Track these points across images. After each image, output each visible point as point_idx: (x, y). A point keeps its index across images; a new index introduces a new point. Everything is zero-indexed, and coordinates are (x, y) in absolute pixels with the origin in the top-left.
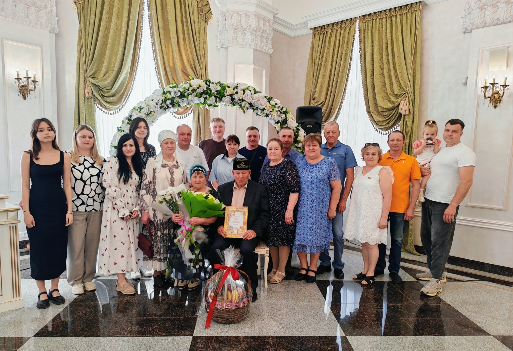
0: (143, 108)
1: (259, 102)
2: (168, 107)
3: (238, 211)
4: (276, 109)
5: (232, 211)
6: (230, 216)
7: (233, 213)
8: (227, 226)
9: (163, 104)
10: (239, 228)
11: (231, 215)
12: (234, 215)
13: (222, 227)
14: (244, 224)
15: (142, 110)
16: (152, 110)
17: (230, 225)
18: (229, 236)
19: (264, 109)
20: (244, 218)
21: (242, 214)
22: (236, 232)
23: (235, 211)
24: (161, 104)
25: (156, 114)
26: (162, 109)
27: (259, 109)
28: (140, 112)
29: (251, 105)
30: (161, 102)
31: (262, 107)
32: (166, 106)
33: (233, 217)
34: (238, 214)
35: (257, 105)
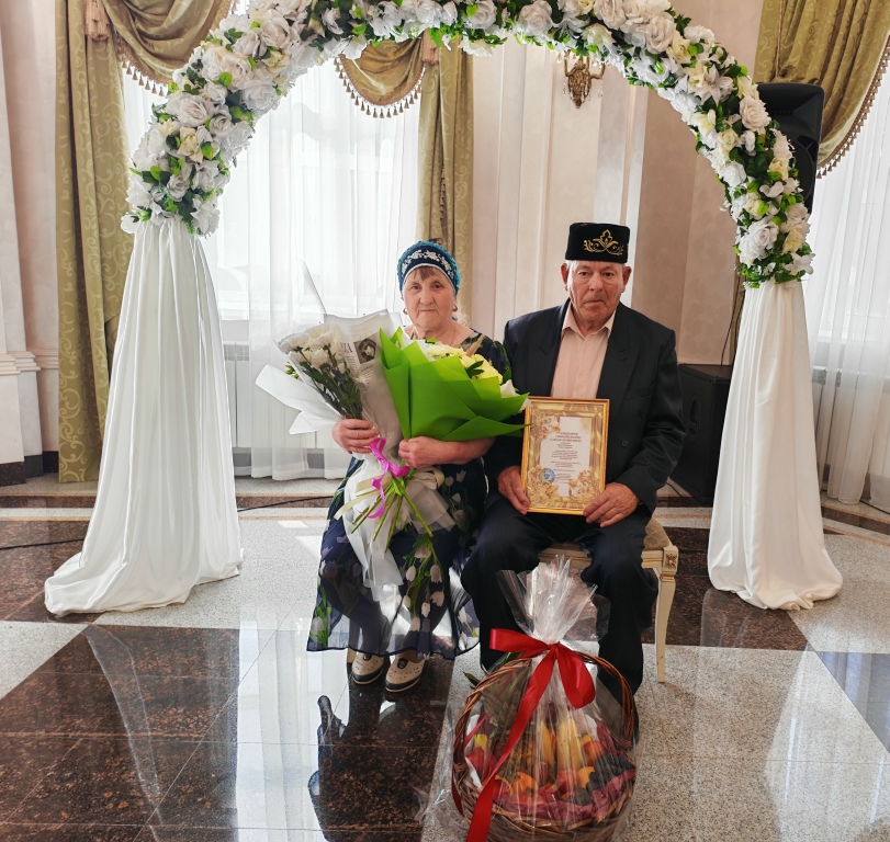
0: (240, 35)
1: (647, 30)
2: (329, 35)
3: (572, 414)
4: (704, 57)
5: (547, 413)
6: (540, 433)
7: (555, 423)
8: (532, 469)
9: (311, 23)
10: (575, 477)
11: (545, 430)
12: (557, 429)
13: (514, 474)
14: (592, 463)
15: (239, 42)
16: (271, 42)
17: (543, 465)
18: (538, 507)
19: (664, 55)
20: (594, 441)
21: (585, 426)
22: (562, 490)
23: (559, 415)
24: (306, 22)
25: (286, 62)
26: (309, 41)
27: (648, 53)
28: (229, 48)
29: (619, 38)
30: (303, 15)
31: (660, 48)
32: (321, 31)
33: (553, 435)
34: (570, 424)
35: (639, 38)
